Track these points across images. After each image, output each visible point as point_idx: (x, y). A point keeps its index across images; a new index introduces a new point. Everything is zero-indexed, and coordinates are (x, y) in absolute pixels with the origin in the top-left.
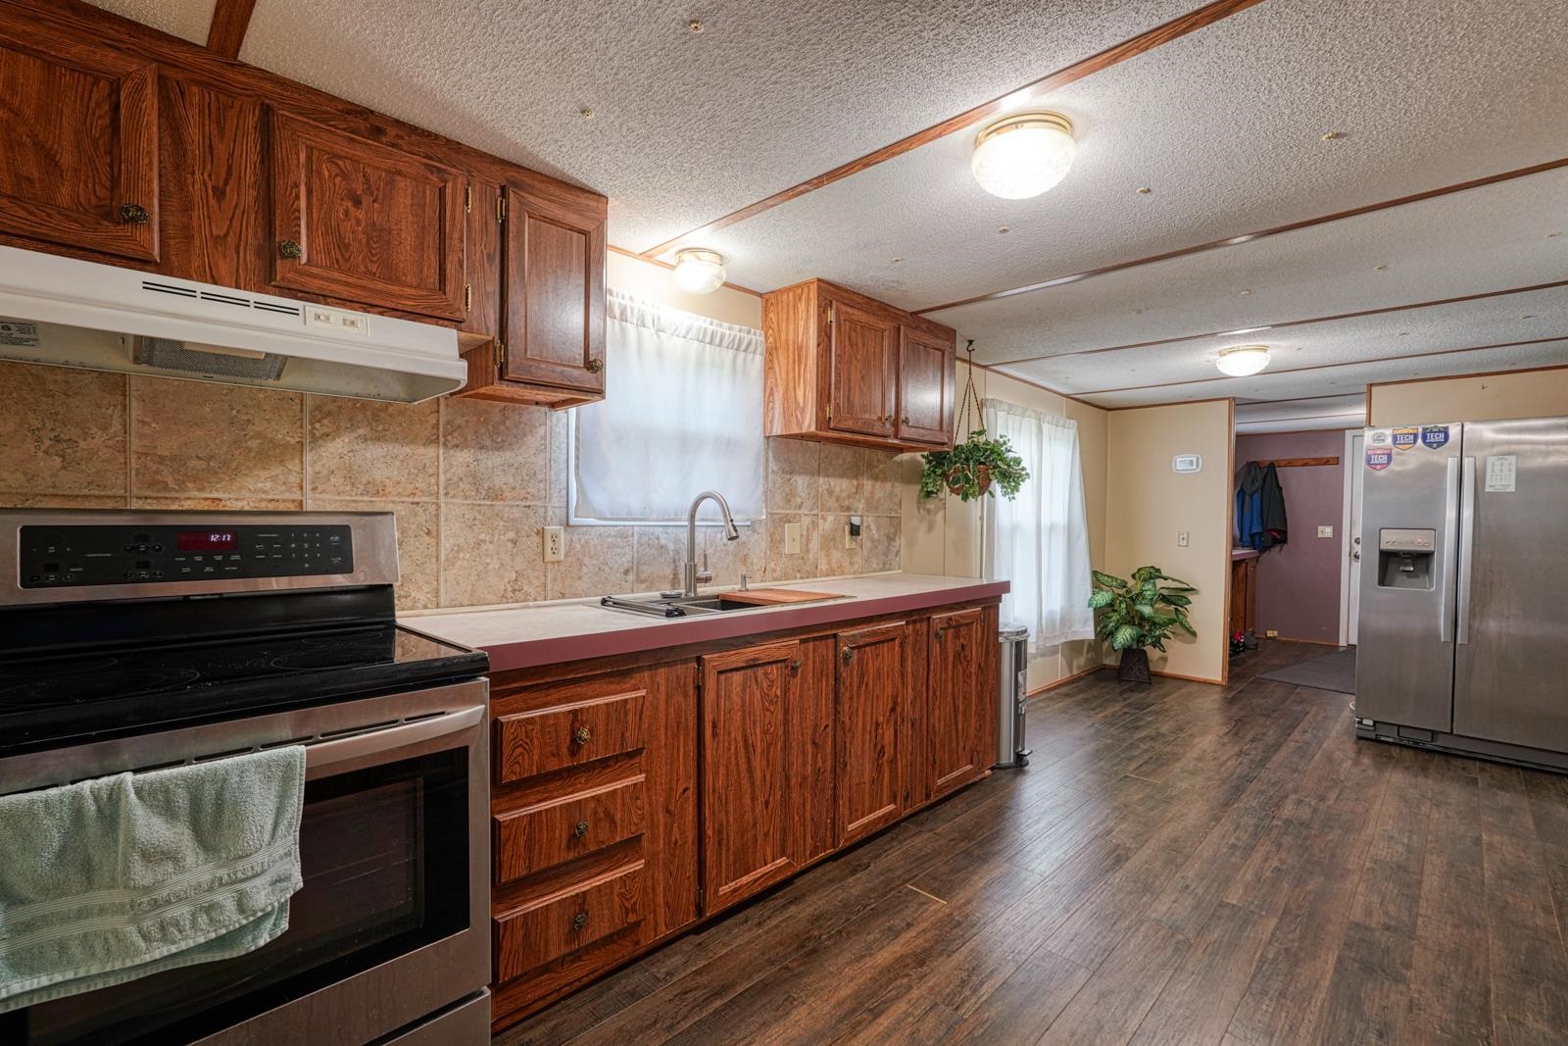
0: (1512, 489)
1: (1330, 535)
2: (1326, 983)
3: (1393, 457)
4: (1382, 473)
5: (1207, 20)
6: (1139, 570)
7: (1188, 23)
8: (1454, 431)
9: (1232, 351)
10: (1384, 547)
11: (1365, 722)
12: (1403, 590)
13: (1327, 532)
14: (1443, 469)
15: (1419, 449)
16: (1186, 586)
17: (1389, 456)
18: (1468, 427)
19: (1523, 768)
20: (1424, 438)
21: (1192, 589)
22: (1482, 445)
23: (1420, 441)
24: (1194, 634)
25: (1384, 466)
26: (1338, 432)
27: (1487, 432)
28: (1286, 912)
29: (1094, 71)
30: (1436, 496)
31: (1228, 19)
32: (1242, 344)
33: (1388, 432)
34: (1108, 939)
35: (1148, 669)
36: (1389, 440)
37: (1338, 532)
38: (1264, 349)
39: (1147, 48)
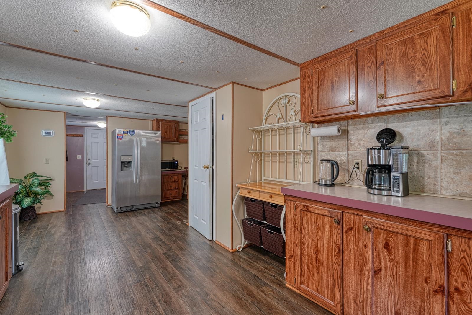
0: (146, 146)
1: (81, 158)
2: (174, 268)
3: (123, 137)
4: (121, 141)
5: (201, 26)
6: (28, 174)
7: (199, 24)
8: (135, 131)
9: (88, 99)
10: (122, 160)
11: (119, 208)
12: (126, 171)
13: (80, 157)
14: (133, 141)
15: (129, 135)
16: (50, 178)
17: (122, 136)
18: (138, 131)
19: (149, 208)
20: (130, 133)
21: (52, 179)
22: (141, 135)
23: (129, 133)
24: (53, 195)
25: (121, 139)
26: (82, 127)
27: (141, 132)
28: (152, 260)
29: (172, 15)
30: (132, 147)
31: (202, 29)
32: (92, 97)
33: (122, 130)
34: (129, 298)
35: (36, 213)
36: (122, 132)
37: (83, 157)
38: (98, 101)
39: (187, 21)
